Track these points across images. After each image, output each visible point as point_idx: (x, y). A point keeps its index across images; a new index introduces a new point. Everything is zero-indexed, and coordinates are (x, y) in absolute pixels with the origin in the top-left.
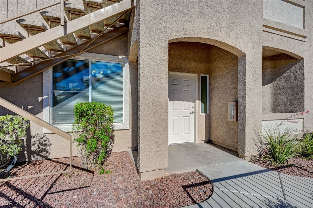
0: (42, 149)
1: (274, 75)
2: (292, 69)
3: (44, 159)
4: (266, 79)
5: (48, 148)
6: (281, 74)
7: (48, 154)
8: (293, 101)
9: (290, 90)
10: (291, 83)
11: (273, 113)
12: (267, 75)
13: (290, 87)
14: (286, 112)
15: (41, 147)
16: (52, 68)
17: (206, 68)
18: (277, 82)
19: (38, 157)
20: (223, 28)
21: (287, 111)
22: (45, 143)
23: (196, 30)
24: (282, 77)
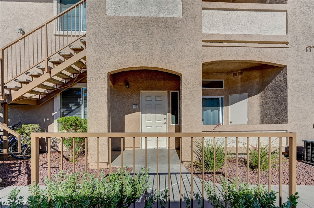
0: (55, 145)
1: (262, 85)
2: (277, 78)
3: (56, 151)
4: (255, 89)
5: (58, 144)
6: (268, 83)
7: (58, 148)
8: (278, 112)
9: (275, 100)
10: (276, 93)
11: (261, 124)
12: (256, 85)
13: (275, 97)
14: (272, 124)
15: (54, 143)
16: (59, 94)
17: (176, 85)
18: (264, 92)
19: (53, 149)
20: (157, 56)
21: (273, 122)
22: (56, 141)
23: (131, 62)
24: (268, 86)
